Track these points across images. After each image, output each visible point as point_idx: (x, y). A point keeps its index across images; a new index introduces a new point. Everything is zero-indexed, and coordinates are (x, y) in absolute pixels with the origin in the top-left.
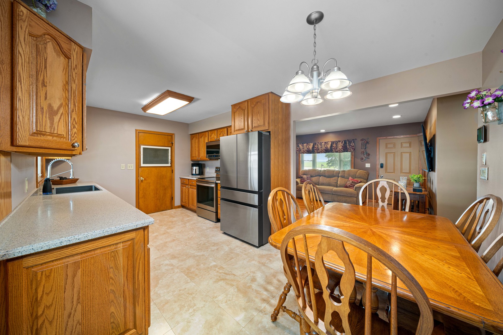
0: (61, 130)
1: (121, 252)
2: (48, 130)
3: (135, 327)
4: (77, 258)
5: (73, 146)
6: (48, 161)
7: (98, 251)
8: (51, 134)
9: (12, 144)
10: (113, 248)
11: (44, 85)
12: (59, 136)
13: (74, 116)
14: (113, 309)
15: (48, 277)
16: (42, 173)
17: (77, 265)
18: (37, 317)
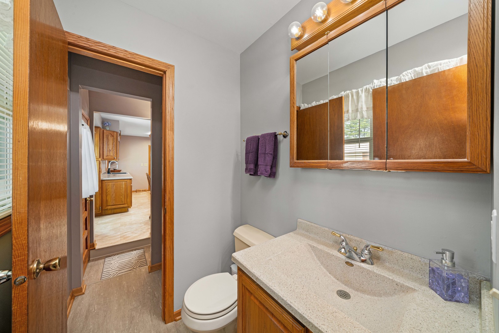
0: (112, 154)
1: (124, 184)
2: (109, 155)
3: (127, 204)
4: (114, 183)
5: (114, 158)
6: (109, 162)
7: (119, 183)
8: (110, 156)
9: (103, 158)
10: (122, 183)
11: (108, 145)
12: (111, 156)
13: (115, 151)
14: (121, 197)
15: (109, 185)
16: (107, 167)
17: (114, 184)
18: (107, 193)
